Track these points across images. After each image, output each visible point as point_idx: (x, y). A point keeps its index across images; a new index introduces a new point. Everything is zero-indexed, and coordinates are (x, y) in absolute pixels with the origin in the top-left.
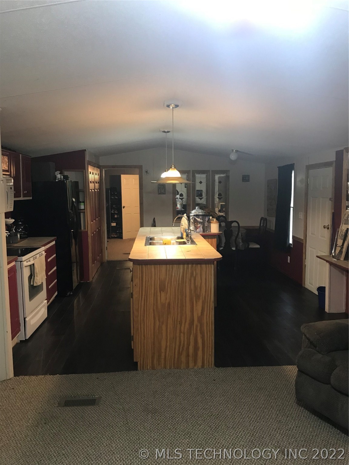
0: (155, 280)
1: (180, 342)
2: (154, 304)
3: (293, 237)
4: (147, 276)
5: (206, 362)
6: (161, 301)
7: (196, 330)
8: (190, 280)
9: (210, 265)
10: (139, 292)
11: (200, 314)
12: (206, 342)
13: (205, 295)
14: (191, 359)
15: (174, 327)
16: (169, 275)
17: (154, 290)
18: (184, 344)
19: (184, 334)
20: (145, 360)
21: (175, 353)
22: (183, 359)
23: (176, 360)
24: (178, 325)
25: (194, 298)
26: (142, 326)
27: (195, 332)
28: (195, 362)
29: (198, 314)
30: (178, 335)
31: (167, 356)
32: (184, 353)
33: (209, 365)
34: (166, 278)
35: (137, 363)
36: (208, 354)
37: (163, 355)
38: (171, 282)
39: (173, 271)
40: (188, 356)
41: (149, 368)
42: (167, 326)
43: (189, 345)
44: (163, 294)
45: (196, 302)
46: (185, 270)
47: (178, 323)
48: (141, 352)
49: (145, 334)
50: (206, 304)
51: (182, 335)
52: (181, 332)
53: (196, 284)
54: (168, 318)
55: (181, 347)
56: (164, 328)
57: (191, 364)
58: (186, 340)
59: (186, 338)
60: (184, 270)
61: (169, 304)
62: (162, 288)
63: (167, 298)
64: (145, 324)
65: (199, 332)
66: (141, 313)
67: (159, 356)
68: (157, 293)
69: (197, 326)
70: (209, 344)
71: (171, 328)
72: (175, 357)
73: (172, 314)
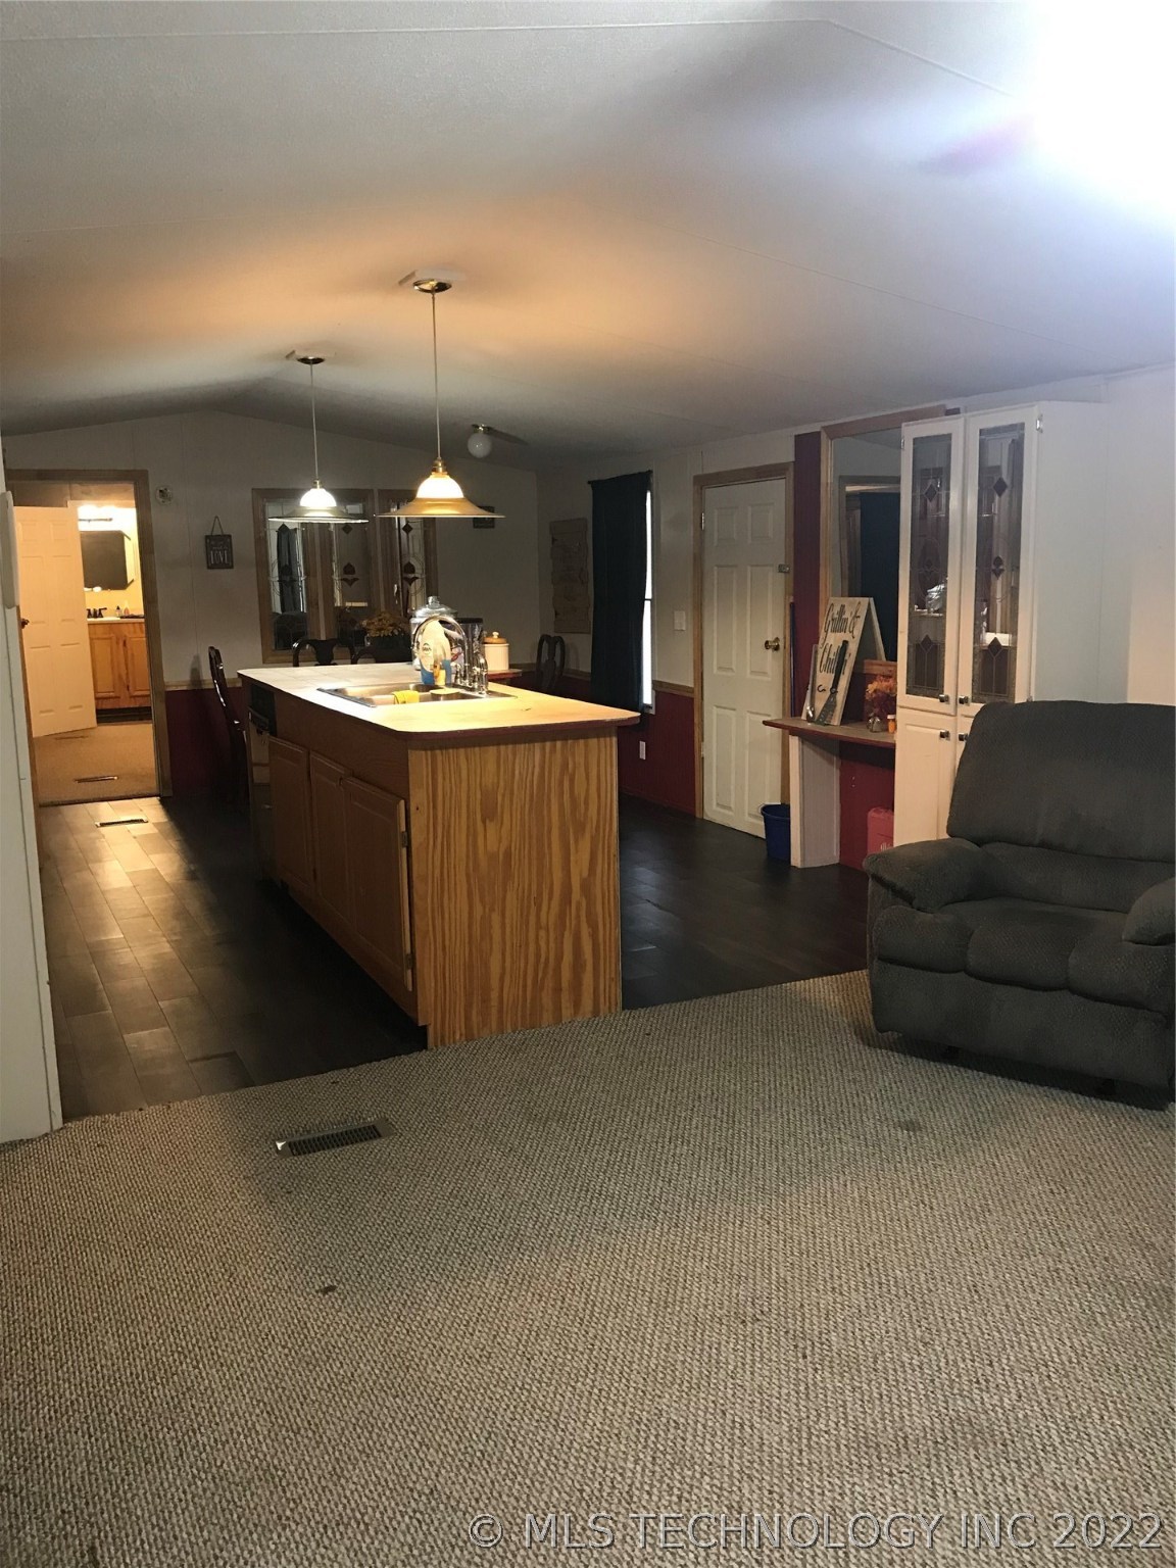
0: (469, 791)
1: (538, 955)
2: (468, 857)
3: (655, 684)
4: (448, 780)
5: (602, 1000)
6: (486, 846)
7: (578, 917)
8: (561, 783)
9: (608, 739)
10: (428, 826)
11: (585, 874)
12: (602, 947)
13: (598, 821)
14: (565, 997)
15: (522, 914)
16: (505, 772)
17: (468, 818)
18: (547, 959)
19: (548, 931)
20: (447, 1015)
21: (525, 986)
22: (547, 999)
23: (528, 1005)
24: (533, 909)
25: (571, 830)
26: (438, 922)
27: (573, 923)
28: (577, 1005)
29: (581, 875)
30: (532, 935)
31: (505, 996)
32: (549, 983)
33: (610, 1008)
34: (498, 783)
35: (425, 1028)
36: (608, 977)
37: (494, 995)
38: (512, 793)
39: (517, 761)
40: (558, 990)
41: (458, 1037)
42: (503, 915)
43: (559, 958)
44: (491, 827)
45: (576, 841)
46: (547, 756)
47: (533, 903)
48: (436, 996)
49: (447, 943)
50: (600, 846)
51: (542, 933)
52: (541, 928)
53: (576, 792)
54: (505, 891)
55: (542, 966)
56: (496, 918)
57: (567, 1012)
58: (552, 945)
59: (552, 940)
60: (543, 755)
61: (508, 854)
62: (489, 813)
63: (501, 838)
64: (447, 916)
65: (583, 918)
66: (433, 887)
67: (486, 1001)
68: (475, 824)
69: (579, 904)
70: (610, 951)
71: (515, 916)
72: (525, 1000)
73: (516, 879)
